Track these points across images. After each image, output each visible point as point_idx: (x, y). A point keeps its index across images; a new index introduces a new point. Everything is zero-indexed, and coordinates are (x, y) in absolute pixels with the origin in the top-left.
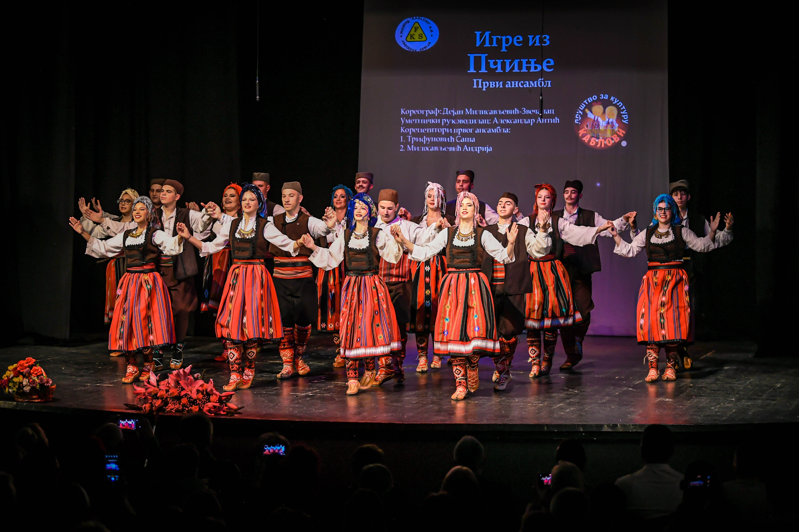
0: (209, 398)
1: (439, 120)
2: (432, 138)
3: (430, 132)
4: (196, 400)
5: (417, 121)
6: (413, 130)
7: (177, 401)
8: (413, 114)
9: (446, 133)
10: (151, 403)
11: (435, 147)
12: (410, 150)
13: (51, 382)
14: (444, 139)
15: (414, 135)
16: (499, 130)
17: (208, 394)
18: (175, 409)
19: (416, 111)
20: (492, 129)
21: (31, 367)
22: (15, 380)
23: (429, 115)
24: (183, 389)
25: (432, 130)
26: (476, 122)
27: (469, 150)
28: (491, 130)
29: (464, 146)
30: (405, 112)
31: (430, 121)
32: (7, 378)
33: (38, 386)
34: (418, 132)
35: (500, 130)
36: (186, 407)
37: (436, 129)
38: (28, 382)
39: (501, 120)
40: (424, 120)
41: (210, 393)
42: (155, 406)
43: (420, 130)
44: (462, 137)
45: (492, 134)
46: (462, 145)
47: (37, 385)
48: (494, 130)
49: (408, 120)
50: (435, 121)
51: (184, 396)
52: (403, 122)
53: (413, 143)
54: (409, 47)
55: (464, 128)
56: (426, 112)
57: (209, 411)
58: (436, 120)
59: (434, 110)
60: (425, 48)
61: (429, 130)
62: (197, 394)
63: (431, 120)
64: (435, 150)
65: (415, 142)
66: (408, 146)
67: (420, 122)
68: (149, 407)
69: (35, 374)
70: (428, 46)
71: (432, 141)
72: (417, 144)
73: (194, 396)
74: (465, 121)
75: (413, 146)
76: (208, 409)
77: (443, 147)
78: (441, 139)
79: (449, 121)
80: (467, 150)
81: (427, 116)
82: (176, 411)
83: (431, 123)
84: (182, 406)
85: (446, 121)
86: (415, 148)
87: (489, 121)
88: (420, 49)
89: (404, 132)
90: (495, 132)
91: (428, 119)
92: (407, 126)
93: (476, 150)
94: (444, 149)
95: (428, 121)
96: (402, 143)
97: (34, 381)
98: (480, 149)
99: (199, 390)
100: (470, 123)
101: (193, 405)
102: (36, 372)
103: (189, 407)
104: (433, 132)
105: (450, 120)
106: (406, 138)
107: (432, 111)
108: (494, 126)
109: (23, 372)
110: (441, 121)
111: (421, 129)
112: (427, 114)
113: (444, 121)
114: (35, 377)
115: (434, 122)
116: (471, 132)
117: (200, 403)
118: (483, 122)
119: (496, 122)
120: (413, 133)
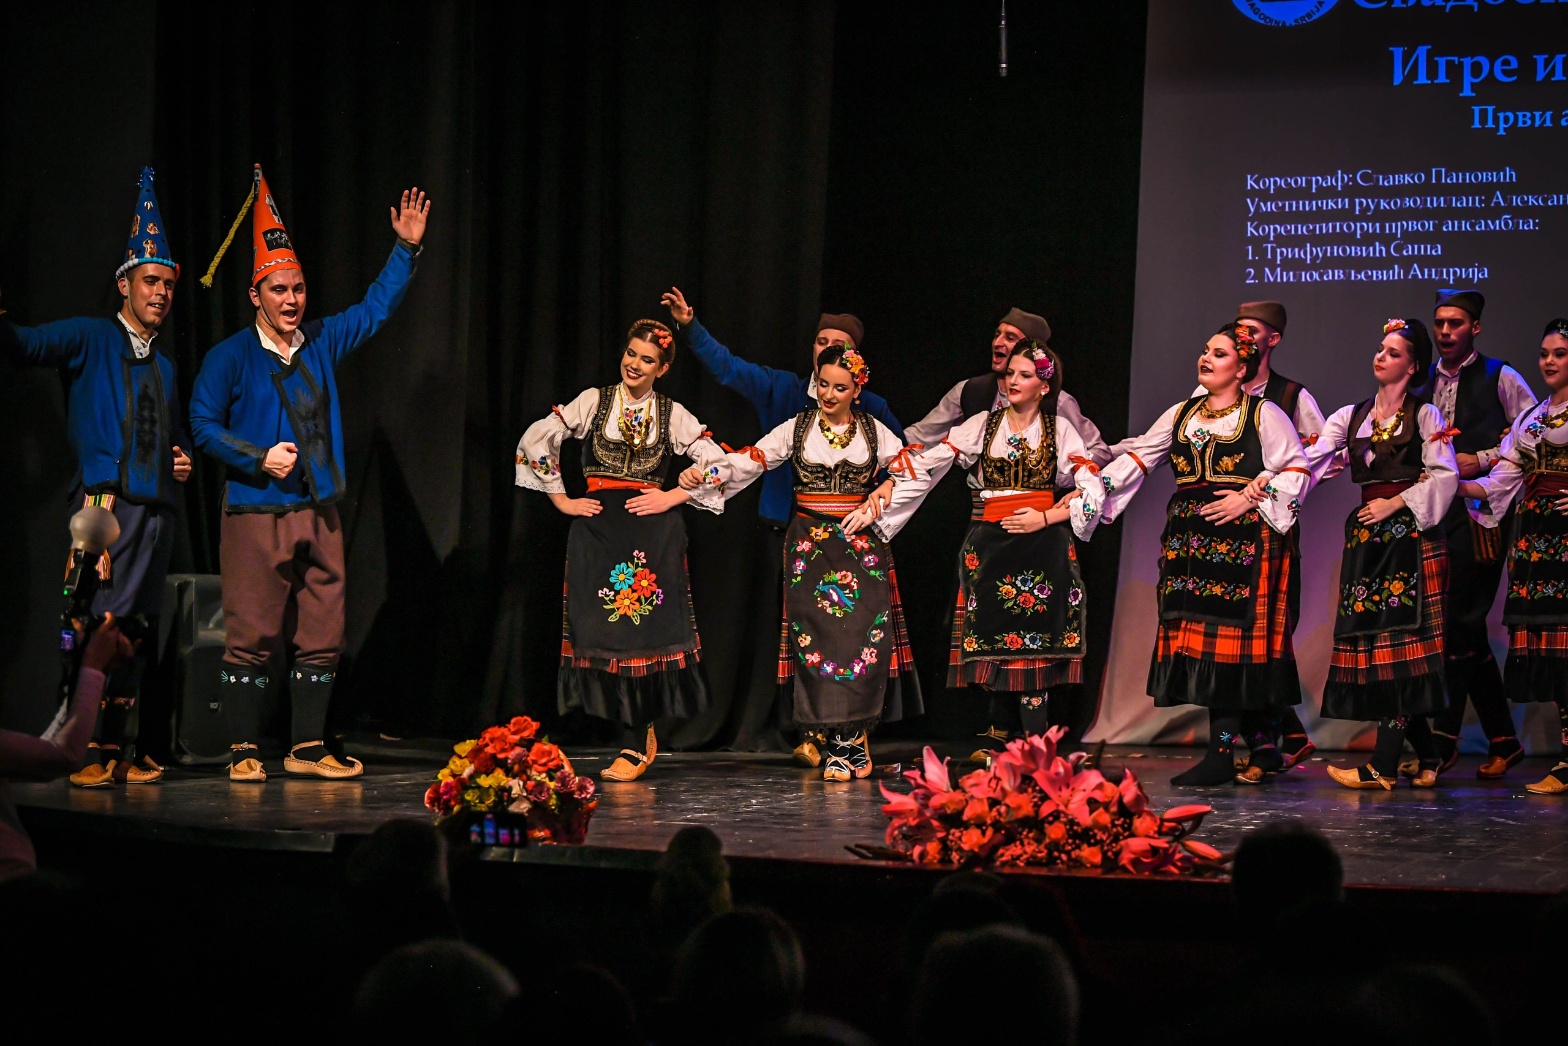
0: (1131, 824)
1: (1347, 200)
2: (1329, 248)
3: (1324, 231)
4: (1087, 830)
5: (1291, 206)
6: (1281, 230)
7: (1028, 833)
8: (1278, 189)
9: (1365, 234)
10: (943, 841)
11: (1336, 271)
12: (1272, 280)
13: (592, 789)
14: (1361, 250)
15: (1282, 241)
16: (1507, 224)
17: (1126, 813)
18: (1025, 856)
19: (1286, 181)
20: (1489, 222)
21: (527, 744)
22: (484, 781)
23: (1319, 188)
24: (1045, 798)
25: (1327, 228)
26: (1444, 204)
27: (1426, 277)
28: (1486, 225)
29: (1413, 265)
30: (1257, 182)
31: (1322, 203)
32: (450, 779)
33: (553, 801)
34: (1293, 232)
35: (1510, 222)
36: (1060, 852)
37: (1338, 224)
38: (524, 786)
39: (1514, 198)
40: (1307, 202)
41: (1133, 810)
42: (960, 849)
43: (1296, 229)
44: (1404, 244)
45: (1488, 233)
46: (1406, 263)
47: (550, 797)
48: (1493, 223)
49: (1265, 205)
50: (1336, 203)
51: (1051, 819)
52: (1252, 210)
53: (1278, 262)
54: (1267, 14)
55: (1412, 220)
56: (1311, 180)
57: (1135, 862)
58: (1340, 200)
59: (1334, 174)
60: (1309, 15)
61: (1321, 229)
62: (1091, 812)
63: (1325, 201)
64: (1336, 278)
65: (1284, 259)
66: (1267, 270)
67: (1297, 207)
68: (939, 853)
69: (544, 765)
70: (1318, 10)
71: (1329, 255)
72: (1289, 264)
73: (1085, 819)
74: (1415, 202)
75: (1279, 269)
76: (1132, 856)
77: (1358, 272)
78: (1352, 251)
79: (1373, 202)
80: (1420, 277)
81: (1314, 191)
82: (1028, 863)
83: (1324, 208)
84: (1046, 847)
85: (1367, 202)
86: (1285, 274)
87: (1480, 200)
88: (1296, 21)
89: (1256, 234)
90: (1498, 228)
91: (1317, 200)
92: (1263, 218)
93: (1445, 276)
94: (1359, 277)
95: (1317, 204)
96: (1252, 264)
97: (540, 784)
98: (1455, 273)
99: (1096, 801)
100: (1429, 205)
101: (1085, 846)
102: (544, 761)
103: (1073, 849)
104: (1330, 231)
105: (1376, 200)
106: (1260, 251)
107: (1329, 177)
108: (1495, 213)
109: (507, 758)
110: (1352, 204)
111: (1299, 226)
112: (1314, 186)
113: (1361, 203)
114: (540, 773)
115: (1335, 207)
116: (1431, 229)
117: (1104, 838)
118: (1465, 202)
119: (1499, 203)
120: (1278, 236)
